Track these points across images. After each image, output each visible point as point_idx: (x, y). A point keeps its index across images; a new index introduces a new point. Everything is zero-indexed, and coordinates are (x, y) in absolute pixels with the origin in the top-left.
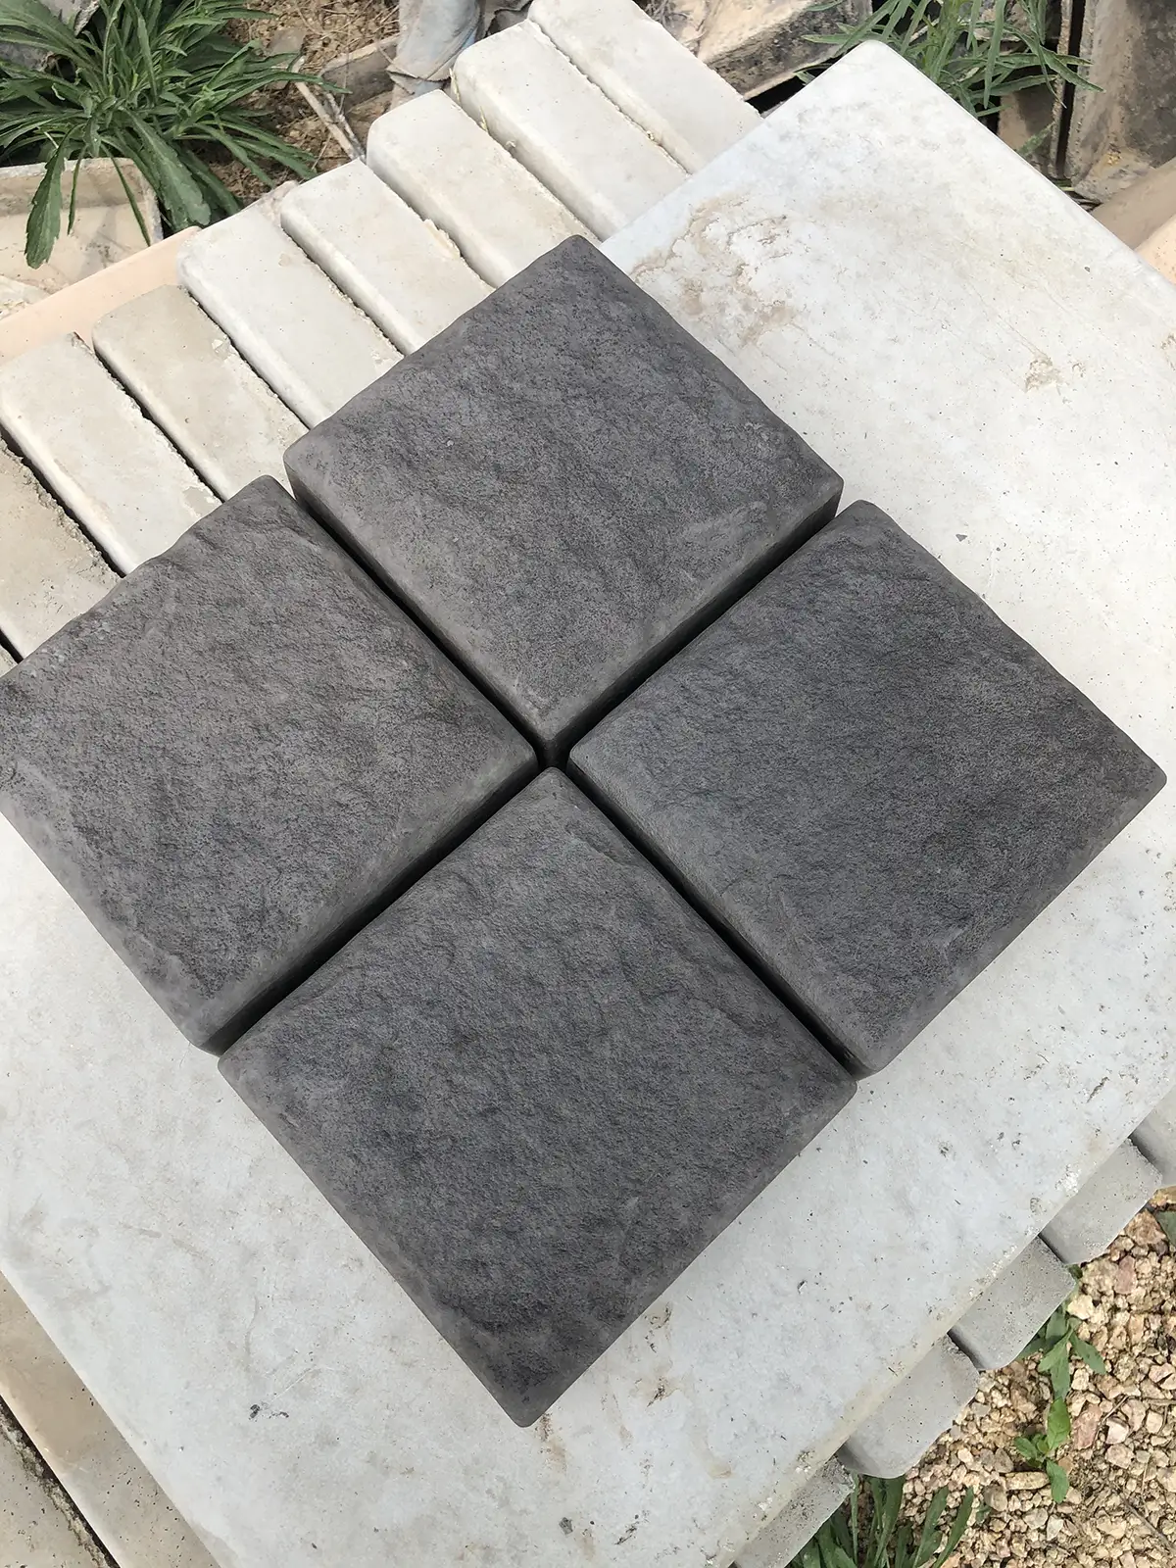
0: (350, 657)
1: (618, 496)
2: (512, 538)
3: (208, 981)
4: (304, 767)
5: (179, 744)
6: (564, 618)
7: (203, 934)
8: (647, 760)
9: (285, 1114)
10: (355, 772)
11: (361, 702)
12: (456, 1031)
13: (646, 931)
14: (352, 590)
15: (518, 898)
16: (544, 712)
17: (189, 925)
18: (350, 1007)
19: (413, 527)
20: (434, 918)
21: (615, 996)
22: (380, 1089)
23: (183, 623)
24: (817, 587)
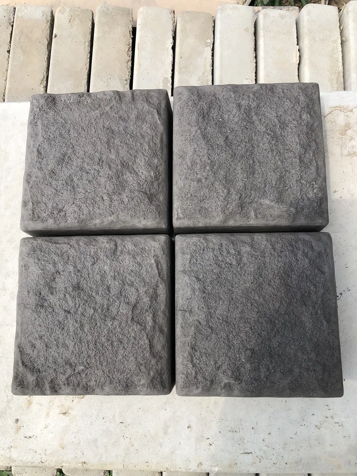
0: (140, 160)
1: (254, 174)
2: (212, 162)
3: (34, 216)
4: (103, 180)
5: (78, 148)
6: (206, 197)
7: (43, 203)
8: (192, 257)
9: (23, 266)
10: (114, 193)
11: (132, 175)
12: (78, 284)
13: (149, 302)
14: (158, 142)
15: (125, 263)
16: (179, 218)
17: (42, 198)
18: (59, 254)
19: (188, 136)
20: (99, 249)
21: (124, 312)
22: (48, 281)
23: (107, 115)
24: (287, 248)
